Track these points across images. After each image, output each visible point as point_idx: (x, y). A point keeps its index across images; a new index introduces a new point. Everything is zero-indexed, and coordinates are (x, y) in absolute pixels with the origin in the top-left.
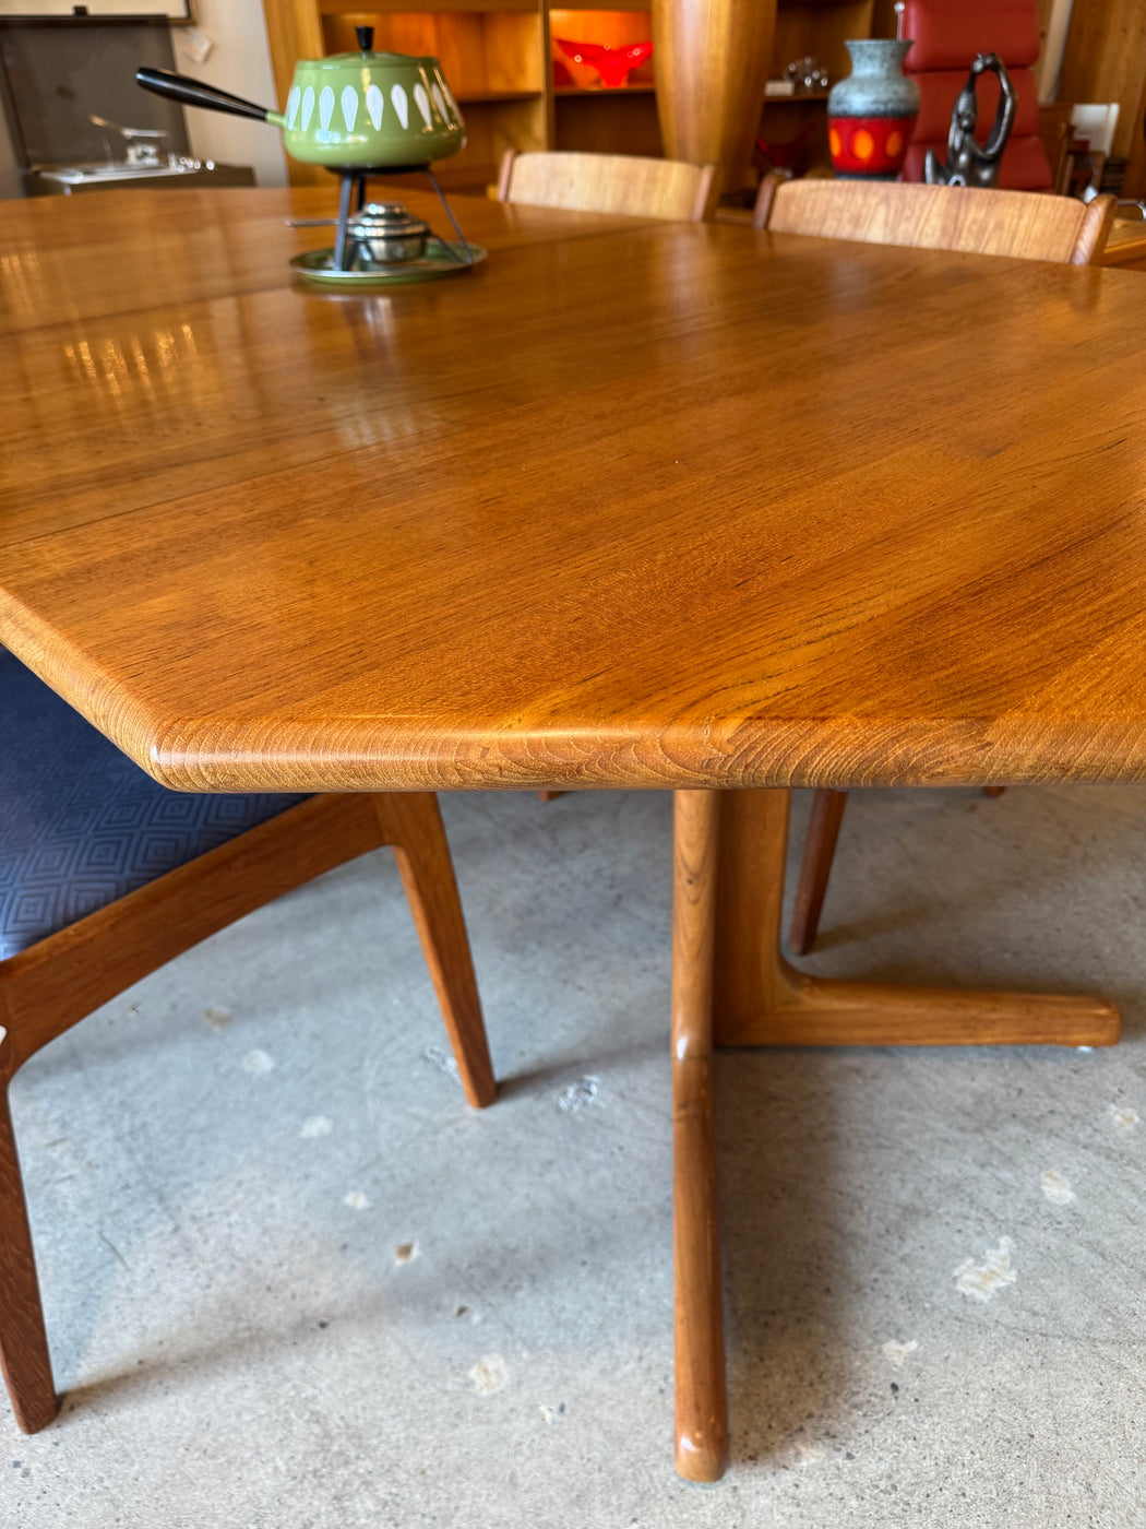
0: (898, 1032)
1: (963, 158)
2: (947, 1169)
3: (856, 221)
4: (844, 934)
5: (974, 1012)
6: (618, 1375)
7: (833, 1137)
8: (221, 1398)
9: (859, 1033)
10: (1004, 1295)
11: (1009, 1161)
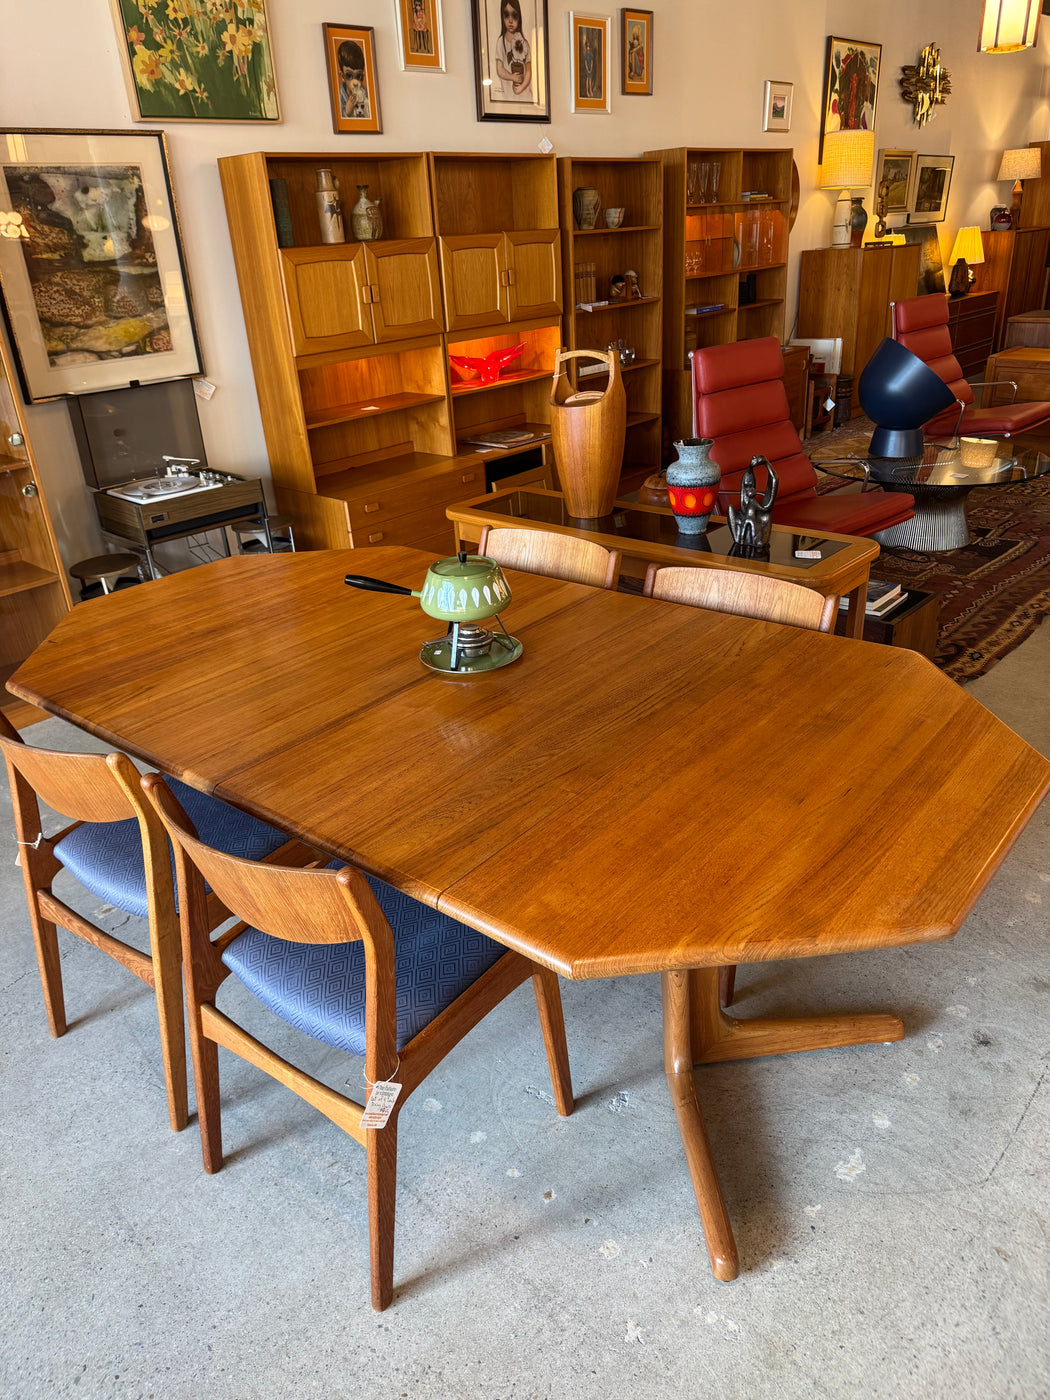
0: (787, 1046)
1: (750, 512)
2: (823, 1117)
3: (702, 588)
4: (749, 991)
5: (825, 1029)
6: (675, 1240)
7: (761, 1107)
8: (475, 1280)
9: (766, 1049)
10: (860, 1177)
11: (855, 1109)
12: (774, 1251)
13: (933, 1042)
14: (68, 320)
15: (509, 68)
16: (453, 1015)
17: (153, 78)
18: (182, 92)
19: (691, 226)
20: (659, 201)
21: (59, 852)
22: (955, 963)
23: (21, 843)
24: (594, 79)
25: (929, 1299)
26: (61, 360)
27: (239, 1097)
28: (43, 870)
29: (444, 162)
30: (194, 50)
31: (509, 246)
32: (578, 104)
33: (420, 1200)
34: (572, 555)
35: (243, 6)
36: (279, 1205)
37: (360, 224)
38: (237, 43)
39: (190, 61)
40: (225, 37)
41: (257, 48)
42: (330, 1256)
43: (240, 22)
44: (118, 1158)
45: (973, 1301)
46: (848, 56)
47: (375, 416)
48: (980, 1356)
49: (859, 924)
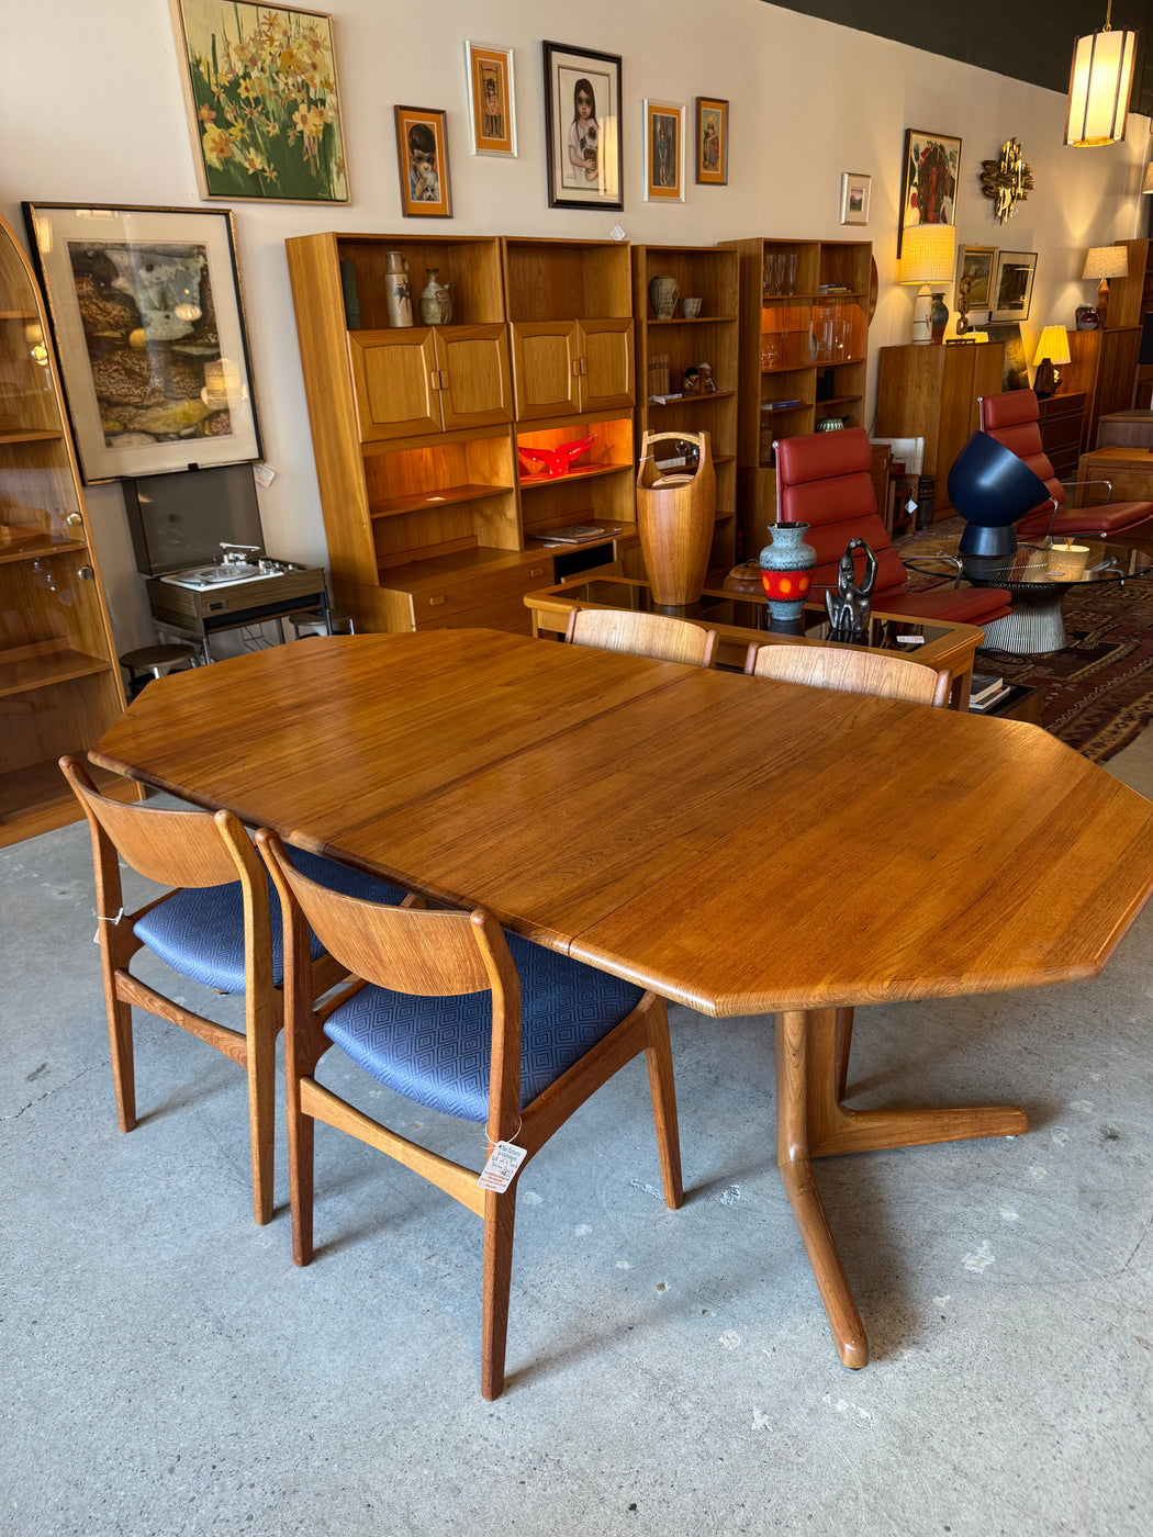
0: (905, 1138)
1: (849, 596)
3: (806, 666)
4: (861, 1087)
5: (945, 1121)
6: (798, 1330)
7: (881, 1200)
8: (589, 1370)
9: (884, 1142)
10: (990, 1268)
11: (980, 1202)
12: (903, 1340)
13: (1058, 1136)
14: (126, 400)
15: (581, 155)
16: (572, 1079)
17: (222, 156)
18: (251, 171)
19: (767, 319)
20: (735, 293)
21: (140, 929)
22: (1078, 1059)
23: (102, 918)
24: (668, 167)
25: (1068, 1386)
26: (117, 441)
27: (325, 1191)
28: (123, 947)
29: (518, 247)
30: (265, 129)
31: (581, 335)
32: (651, 192)
33: (525, 1292)
34: (666, 636)
35: (315, 86)
36: (375, 1297)
37: (428, 308)
38: (309, 123)
39: (260, 140)
40: (297, 117)
41: (328, 129)
42: (433, 1346)
43: (312, 103)
44: (200, 1251)
45: (1115, 1388)
46: (927, 149)
47: (438, 508)
48: (1126, 1442)
49: (1002, 964)
